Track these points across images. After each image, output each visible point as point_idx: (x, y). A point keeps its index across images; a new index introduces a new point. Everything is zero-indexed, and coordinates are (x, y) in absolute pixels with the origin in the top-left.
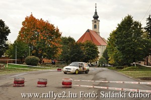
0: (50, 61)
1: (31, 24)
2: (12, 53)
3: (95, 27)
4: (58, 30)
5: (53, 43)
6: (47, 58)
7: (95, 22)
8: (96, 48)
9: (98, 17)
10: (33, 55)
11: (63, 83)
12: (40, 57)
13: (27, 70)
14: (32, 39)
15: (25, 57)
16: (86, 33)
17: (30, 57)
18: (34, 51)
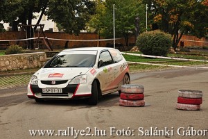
0: (202, 41)
2: (104, 23)
6: (193, 34)
12: (174, 32)
13: (144, 67)
15: (135, 34)
17: (148, 34)
18: (158, 18)
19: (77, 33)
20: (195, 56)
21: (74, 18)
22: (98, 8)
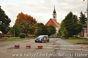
0: (32, 35)
1: (21, 17)
2: (12, 32)
3: (54, 17)
4: (35, 20)
5: (33, 26)
6: (30, 34)
7: (54, 15)
8: (55, 28)
9: (56, 12)
10: (23, 32)
11: (38, 47)
12: (26, 34)
13: (20, 40)
14: (22, 25)
15: (19, 34)
17: (21, 34)
18: (23, 31)
19: (6, 34)
20: (30, 38)
21: (6, 31)
22: (11, 29)
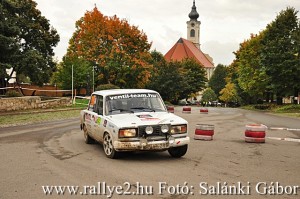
3: (192, 33)
4: (145, 38)
5: (137, 61)
7: (193, 25)
9: (197, 16)
16: (176, 45)
22: (58, 68)
